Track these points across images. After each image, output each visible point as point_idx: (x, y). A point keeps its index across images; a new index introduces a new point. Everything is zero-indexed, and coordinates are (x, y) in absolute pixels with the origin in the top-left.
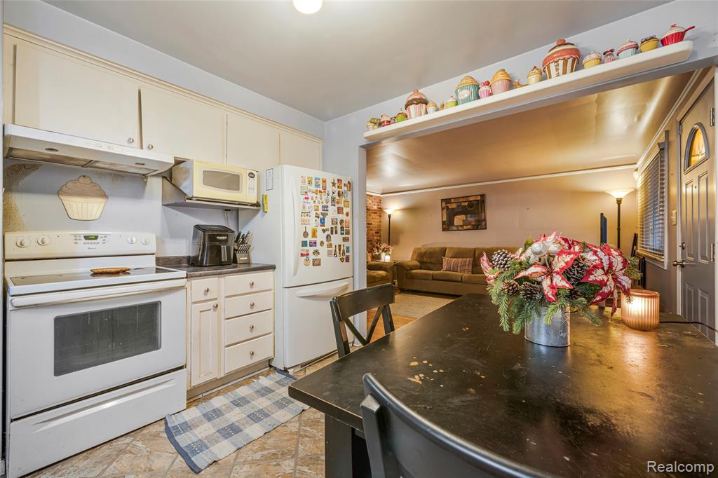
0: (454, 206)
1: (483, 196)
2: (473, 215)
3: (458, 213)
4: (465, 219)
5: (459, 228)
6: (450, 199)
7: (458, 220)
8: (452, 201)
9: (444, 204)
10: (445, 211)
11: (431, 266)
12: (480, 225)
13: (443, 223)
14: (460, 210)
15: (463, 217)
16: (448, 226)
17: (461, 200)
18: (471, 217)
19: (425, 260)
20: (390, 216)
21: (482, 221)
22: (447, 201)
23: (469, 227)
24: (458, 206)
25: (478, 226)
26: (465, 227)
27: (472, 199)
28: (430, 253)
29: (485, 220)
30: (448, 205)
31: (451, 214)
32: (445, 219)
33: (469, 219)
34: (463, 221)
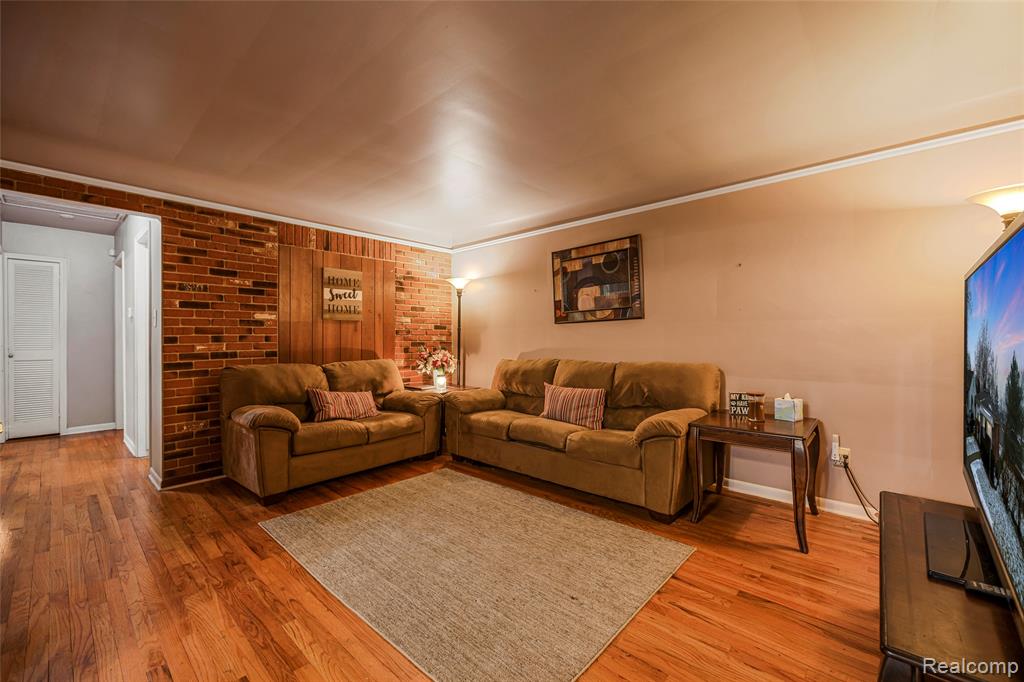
0: (577, 266)
1: (635, 239)
2: (615, 285)
3: (586, 282)
4: (598, 295)
5: (589, 317)
6: (570, 251)
7: (586, 297)
8: (574, 254)
9: (557, 261)
10: (560, 276)
11: (524, 402)
12: (628, 309)
13: (557, 305)
14: (589, 274)
15: (595, 290)
16: (565, 311)
17: (591, 251)
18: (612, 291)
19: (515, 387)
20: (459, 293)
21: (634, 300)
22: (563, 255)
23: (608, 313)
24: (585, 265)
25: (625, 310)
26: (599, 315)
27: (612, 247)
28: (525, 373)
29: (639, 296)
30: (566, 264)
31: (572, 284)
32: (560, 297)
33: (608, 294)
34: (596, 299)
